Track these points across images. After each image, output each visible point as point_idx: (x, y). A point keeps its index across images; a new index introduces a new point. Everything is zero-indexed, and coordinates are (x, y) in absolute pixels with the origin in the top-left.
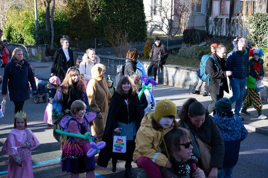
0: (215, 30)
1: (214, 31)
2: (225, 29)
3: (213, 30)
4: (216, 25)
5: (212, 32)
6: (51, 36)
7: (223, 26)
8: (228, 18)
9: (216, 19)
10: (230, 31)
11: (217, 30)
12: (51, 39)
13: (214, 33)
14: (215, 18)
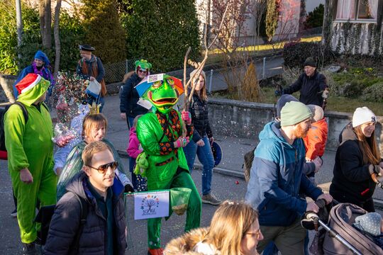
0: (345, 44)
1: (342, 46)
2: (366, 42)
3: (339, 44)
4: (346, 35)
5: (338, 48)
6: (54, 57)
7: (363, 37)
8: (376, 23)
9: (347, 26)
10: (377, 45)
11: (348, 45)
12: (54, 63)
13: (342, 49)
14: (345, 24)
